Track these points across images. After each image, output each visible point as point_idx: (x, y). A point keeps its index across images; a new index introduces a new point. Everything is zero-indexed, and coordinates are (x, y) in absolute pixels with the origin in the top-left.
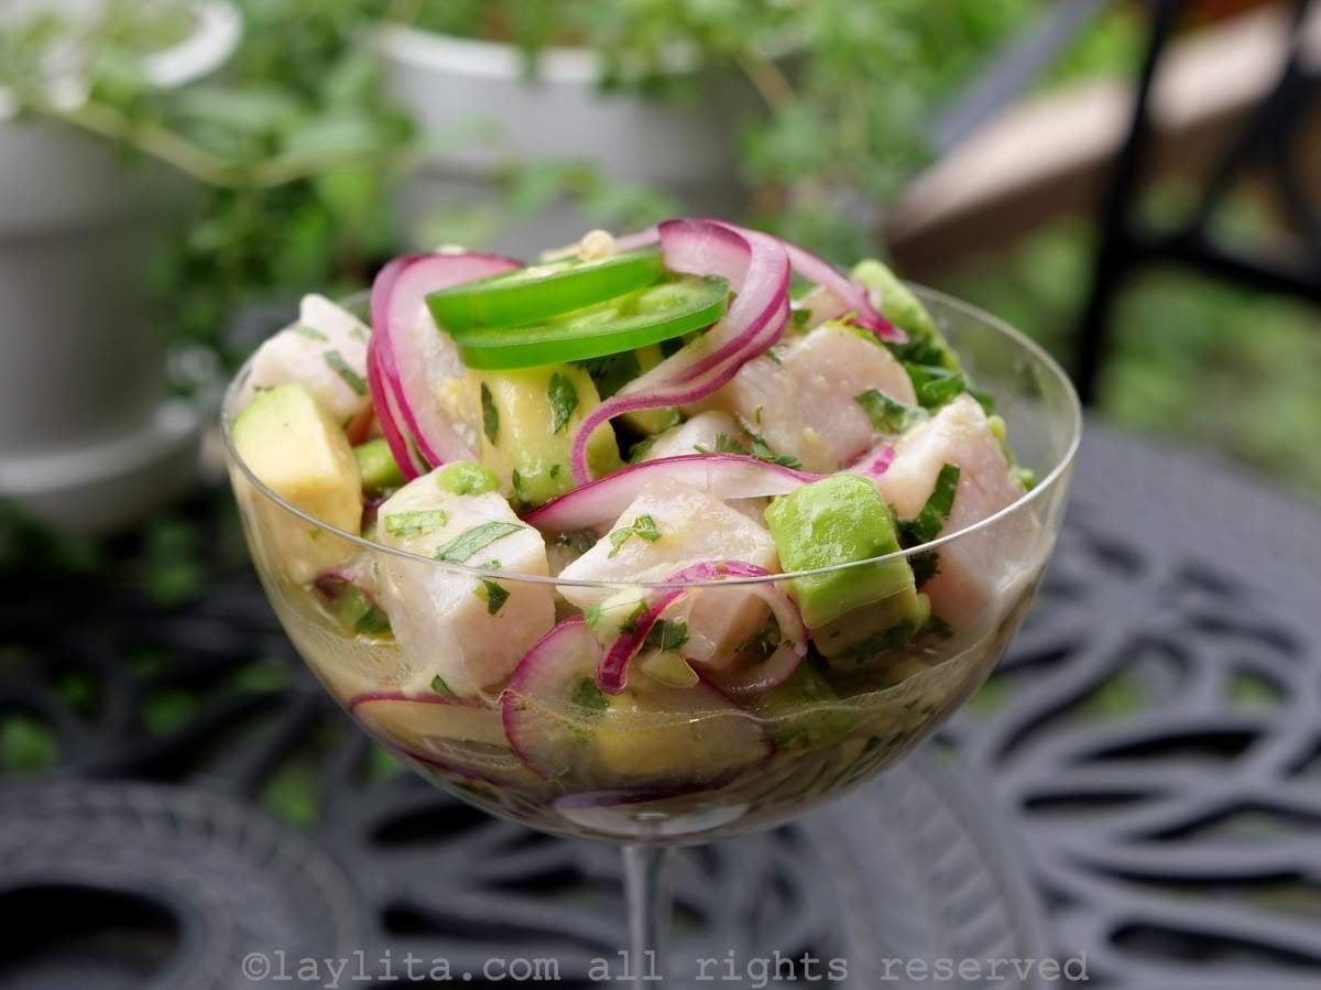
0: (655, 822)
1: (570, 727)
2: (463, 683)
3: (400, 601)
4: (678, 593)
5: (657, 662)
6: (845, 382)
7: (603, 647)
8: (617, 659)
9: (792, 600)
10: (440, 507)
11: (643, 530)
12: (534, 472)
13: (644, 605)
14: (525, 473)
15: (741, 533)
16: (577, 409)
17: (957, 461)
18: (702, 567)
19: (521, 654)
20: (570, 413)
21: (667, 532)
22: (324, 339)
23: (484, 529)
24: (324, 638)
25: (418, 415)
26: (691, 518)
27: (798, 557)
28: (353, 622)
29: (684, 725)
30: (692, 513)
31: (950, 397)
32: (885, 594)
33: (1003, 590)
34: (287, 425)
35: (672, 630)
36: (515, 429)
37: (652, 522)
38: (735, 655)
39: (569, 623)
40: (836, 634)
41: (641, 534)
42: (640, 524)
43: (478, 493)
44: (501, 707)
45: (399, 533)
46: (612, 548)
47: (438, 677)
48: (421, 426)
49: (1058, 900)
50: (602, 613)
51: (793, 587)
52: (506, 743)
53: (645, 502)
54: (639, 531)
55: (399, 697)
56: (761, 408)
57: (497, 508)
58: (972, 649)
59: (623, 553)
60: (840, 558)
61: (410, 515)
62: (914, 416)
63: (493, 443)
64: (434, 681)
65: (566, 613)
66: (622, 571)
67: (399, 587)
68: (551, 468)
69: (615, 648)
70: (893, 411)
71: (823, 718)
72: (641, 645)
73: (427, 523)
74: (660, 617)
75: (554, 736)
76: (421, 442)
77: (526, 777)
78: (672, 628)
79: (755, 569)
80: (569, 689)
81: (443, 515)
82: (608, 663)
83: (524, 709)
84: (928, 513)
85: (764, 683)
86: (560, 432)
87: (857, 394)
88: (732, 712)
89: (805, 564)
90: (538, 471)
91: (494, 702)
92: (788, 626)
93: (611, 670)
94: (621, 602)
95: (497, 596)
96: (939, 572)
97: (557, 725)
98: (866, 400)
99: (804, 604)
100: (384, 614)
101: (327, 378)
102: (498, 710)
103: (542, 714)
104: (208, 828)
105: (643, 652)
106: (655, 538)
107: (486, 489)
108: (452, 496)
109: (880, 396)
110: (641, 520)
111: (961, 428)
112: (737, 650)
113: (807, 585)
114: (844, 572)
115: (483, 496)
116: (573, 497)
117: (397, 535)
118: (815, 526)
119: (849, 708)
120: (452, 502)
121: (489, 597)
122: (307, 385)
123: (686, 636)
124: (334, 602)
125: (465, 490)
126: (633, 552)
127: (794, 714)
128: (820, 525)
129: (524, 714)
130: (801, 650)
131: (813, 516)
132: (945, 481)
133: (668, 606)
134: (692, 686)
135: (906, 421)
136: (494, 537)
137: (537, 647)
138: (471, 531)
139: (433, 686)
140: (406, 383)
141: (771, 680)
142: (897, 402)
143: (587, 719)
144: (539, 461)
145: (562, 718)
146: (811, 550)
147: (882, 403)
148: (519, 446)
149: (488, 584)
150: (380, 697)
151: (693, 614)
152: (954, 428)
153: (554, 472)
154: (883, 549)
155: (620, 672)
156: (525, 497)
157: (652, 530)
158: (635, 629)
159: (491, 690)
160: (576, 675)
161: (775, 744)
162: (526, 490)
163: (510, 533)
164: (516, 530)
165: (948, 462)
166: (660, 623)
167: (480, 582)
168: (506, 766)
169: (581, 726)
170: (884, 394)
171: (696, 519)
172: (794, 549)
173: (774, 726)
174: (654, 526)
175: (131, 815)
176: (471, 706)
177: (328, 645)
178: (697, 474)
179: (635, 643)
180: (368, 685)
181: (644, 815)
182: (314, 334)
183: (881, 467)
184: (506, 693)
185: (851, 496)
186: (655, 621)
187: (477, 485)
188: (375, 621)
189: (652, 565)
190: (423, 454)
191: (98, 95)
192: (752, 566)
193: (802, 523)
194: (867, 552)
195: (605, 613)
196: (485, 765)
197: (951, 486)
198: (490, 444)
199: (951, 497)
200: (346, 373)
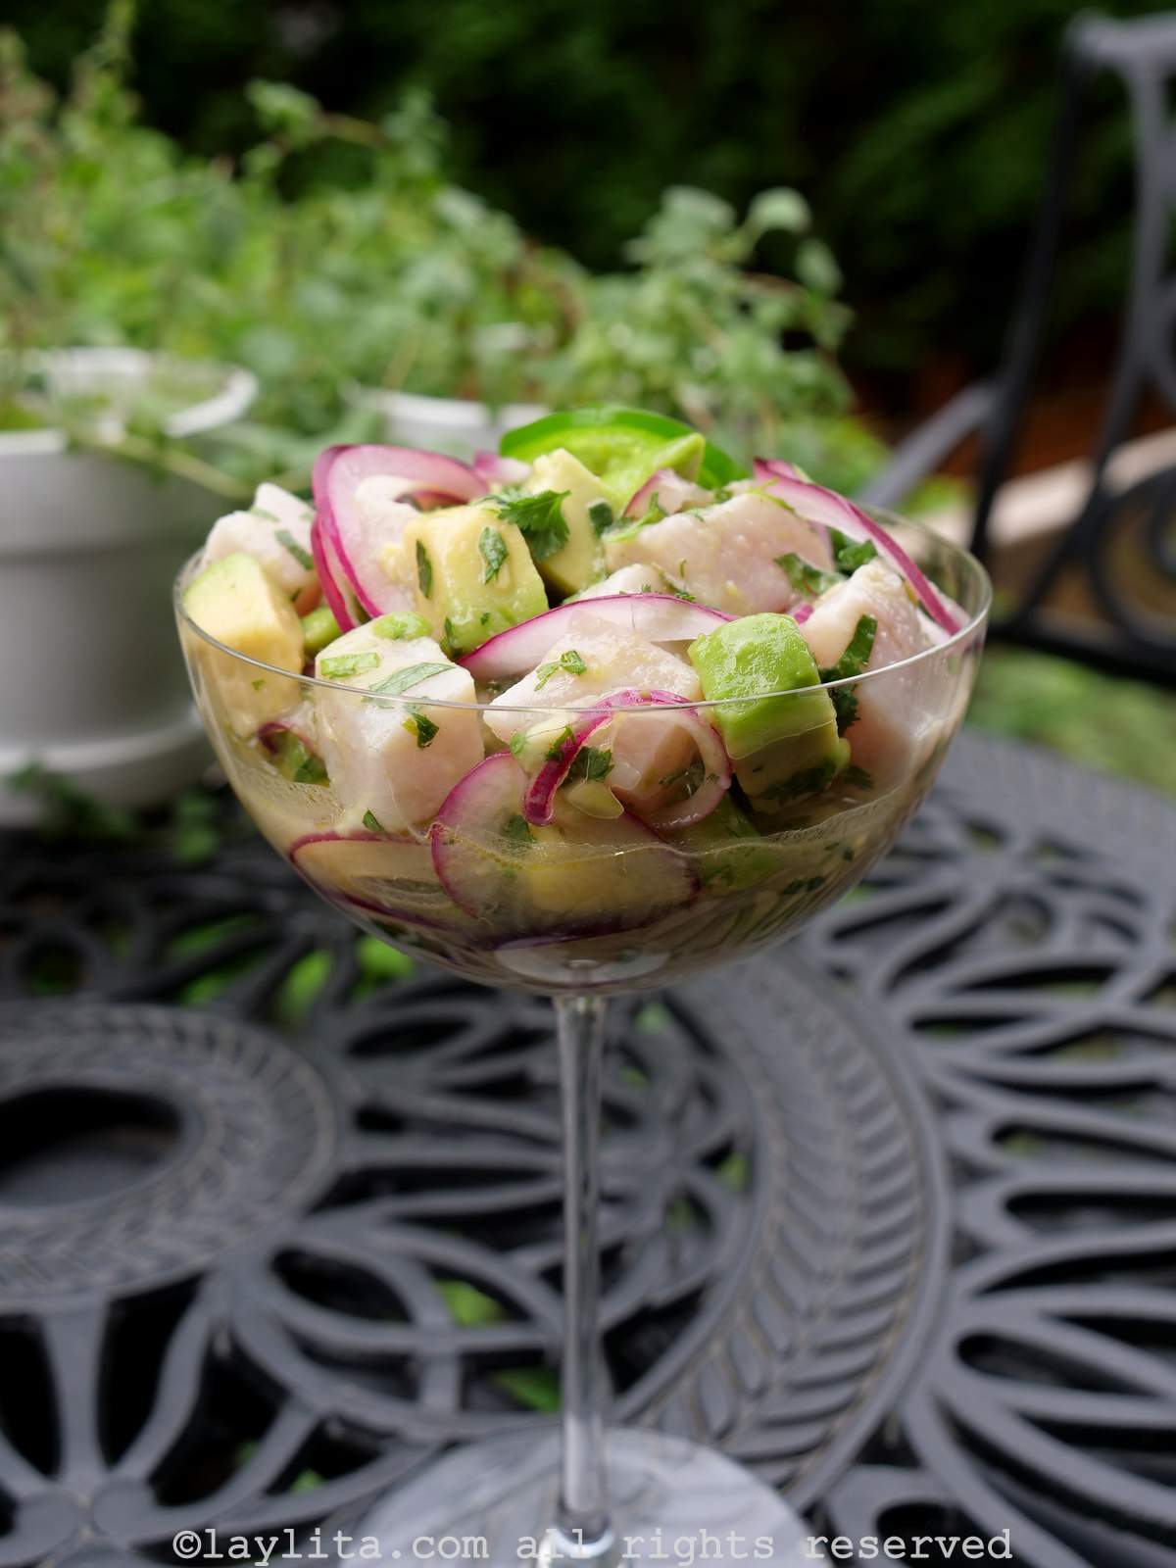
0: (585, 969)
1: (498, 860)
2: (392, 819)
3: (334, 742)
4: (603, 719)
5: (583, 792)
6: (764, 544)
7: (529, 775)
8: (542, 788)
9: (716, 730)
10: (374, 650)
11: (569, 664)
12: (464, 619)
13: (569, 731)
14: (456, 621)
15: (663, 669)
16: (505, 560)
17: (873, 612)
18: (627, 694)
19: (450, 788)
20: (500, 564)
21: (593, 666)
22: (276, 520)
23: (415, 669)
24: (262, 782)
25: (356, 568)
26: (618, 654)
27: (721, 689)
28: (293, 773)
29: (610, 858)
30: (618, 650)
31: (865, 560)
32: (808, 727)
33: (921, 737)
34: (233, 587)
35: (597, 757)
36: (448, 579)
37: (578, 656)
38: (661, 786)
39: (496, 756)
40: (759, 769)
41: (566, 668)
42: (566, 658)
43: (410, 639)
44: (430, 842)
45: (334, 676)
46: (539, 682)
47: (369, 813)
48: (360, 576)
49: (947, 1105)
50: (528, 740)
51: (716, 716)
52: (435, 879)
53: (572, 639)
54: (565, 665)
55: (333, 837)
56: (685, 562)
57: (430, 651)
58: (890, 795)
59: (548, 686)
60: (764, 687)
61: (344, 658)
62: (832, 581)
63: (427, 596)
64: (365, 818)
65: (496, 748)
66: (549, 703)
67: (332, 728)
68: (482, 616)
69: (541, 776)
70: (811, 575)
71: (747, 855)
72: (566, 774)
73: (360, 665)
74: (584, 744)
75: (481, 870)
76: (360, 594)
77: (456, 915)
78: (597, 756)
79: (679, 699)
80: (497, 823)
81: (376, 657)
82: (535, 792)
83: (452, 842)
84: (847, 660)
85: (688, 819)
86: (490, 583)
87: (777, 556)
88: (657, 845)
89: (729, 694)
90: (469, 618)
91: (425, 838)
92: (712, 760)
93: (537, 800)
94: (546, 729)
95: (426, 731)
96: (859, 719)
97: (483, 859)
98: (786, 562)
99: (728, 734)
100: (322, 762)
101: (276, 552)
102: (427, 845)
103: (469, 849)
104: (210, 1042)
105: (567, 783)
106: (580, 672)
107: (419, 635)
108: (388, 642)
109: (799, 560)
110: (567, 654)
111: (878, 584)
112: (661, 782)
113: (731, 714)
114: (767, 701)
115: (416, 641)
116: (503, 639)
117: (331, 678)
118: (739, 659)
119: (771, 845)
120: (385, 646)
121: (418, 731)
122: (257, 557)
123: (610, 765)
124: (276, 757)
125: (398, 636)
126: (561, 685)
127: (717, 851)
128: (743, 658)
129: (452, 848)
130: (725, 783)
131: (737, 650)
132: (862, 631)
133: (593, 733)
134: (616, 817)
135: (822, 586)
136: (425, 676)
137: (465, 779)
138: (403, 671)
139: (365, 822)
140: (345, 542)
141: (695, 815)
142: (815, 567)
143: (515, 851)
144: (470, 609)
145: (489, 851)
146: (734, 683)
147: (800, 566)
148: (451, 595)
149: (418, 717)
150: (318, 838)
151: (617, 744)
152: (872, 584)
153: (485, 620)
154: (805, 682)
155: (547, 802)
156: (456, 644)
157: (578, 663)
158: (560, 755)
159: (422, 825)
160: (504, 810)
161: (699, 883)
162: (457, 638)
163: (440, 672)
164: (446, 670)
165: (866, 614)
166: (585, 749)
167: (409, 716)
168: (437, 905)
169: (506, 859)
170: (802, 557)
171: (622, 654)
172: (718, 681)
173: (697, 861)
174: (580, 661)
175: (145, 1031)
176: (398, 841)
177: (267, 789)
178: (622, 615)
179: (560, 772)
180: (306, 827)
181: (576, 963)
182: (266, 515)
183: (802, 618)
184: (434, 826)
185: (774, 631)
186: (580, 748)
187: (410, 630)
188: (314, 771)
189: (578, 697)
190: (363, 604)
191: (132, 429)
192: (676, 696)
193: (725, 656)
194: (789, 684)
195: (531, 740)
196: (416, 904)
197: (870, 636)
198: (425, 600)
199: (870, 645)
200: (294, 550)
